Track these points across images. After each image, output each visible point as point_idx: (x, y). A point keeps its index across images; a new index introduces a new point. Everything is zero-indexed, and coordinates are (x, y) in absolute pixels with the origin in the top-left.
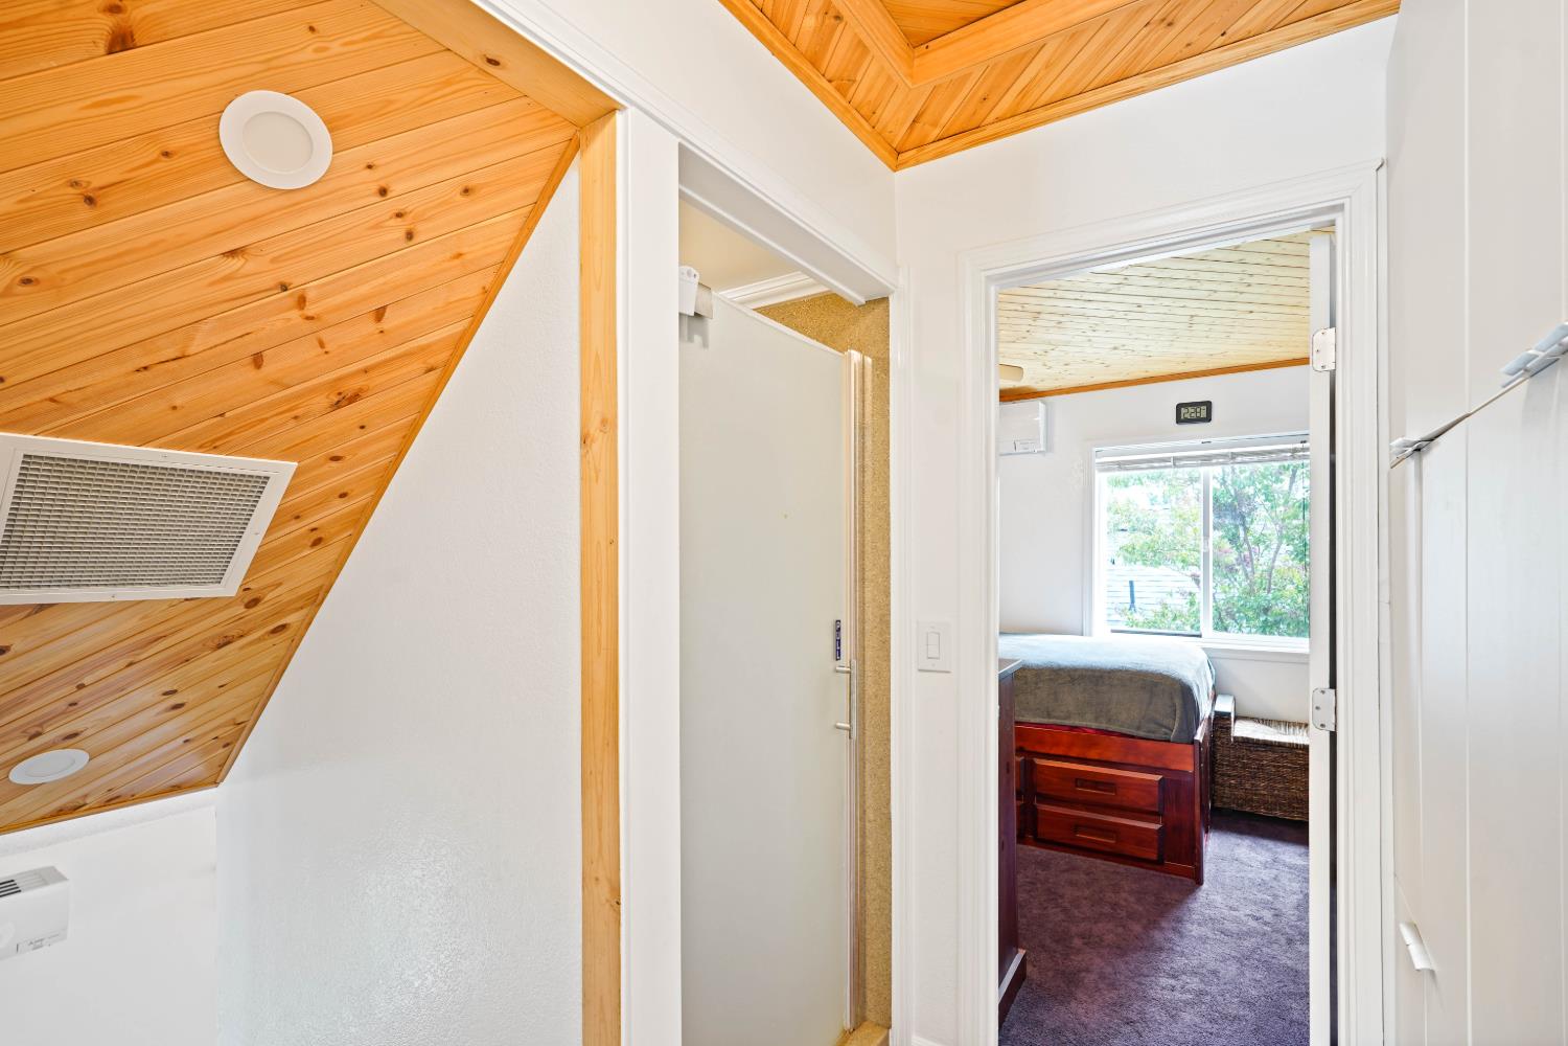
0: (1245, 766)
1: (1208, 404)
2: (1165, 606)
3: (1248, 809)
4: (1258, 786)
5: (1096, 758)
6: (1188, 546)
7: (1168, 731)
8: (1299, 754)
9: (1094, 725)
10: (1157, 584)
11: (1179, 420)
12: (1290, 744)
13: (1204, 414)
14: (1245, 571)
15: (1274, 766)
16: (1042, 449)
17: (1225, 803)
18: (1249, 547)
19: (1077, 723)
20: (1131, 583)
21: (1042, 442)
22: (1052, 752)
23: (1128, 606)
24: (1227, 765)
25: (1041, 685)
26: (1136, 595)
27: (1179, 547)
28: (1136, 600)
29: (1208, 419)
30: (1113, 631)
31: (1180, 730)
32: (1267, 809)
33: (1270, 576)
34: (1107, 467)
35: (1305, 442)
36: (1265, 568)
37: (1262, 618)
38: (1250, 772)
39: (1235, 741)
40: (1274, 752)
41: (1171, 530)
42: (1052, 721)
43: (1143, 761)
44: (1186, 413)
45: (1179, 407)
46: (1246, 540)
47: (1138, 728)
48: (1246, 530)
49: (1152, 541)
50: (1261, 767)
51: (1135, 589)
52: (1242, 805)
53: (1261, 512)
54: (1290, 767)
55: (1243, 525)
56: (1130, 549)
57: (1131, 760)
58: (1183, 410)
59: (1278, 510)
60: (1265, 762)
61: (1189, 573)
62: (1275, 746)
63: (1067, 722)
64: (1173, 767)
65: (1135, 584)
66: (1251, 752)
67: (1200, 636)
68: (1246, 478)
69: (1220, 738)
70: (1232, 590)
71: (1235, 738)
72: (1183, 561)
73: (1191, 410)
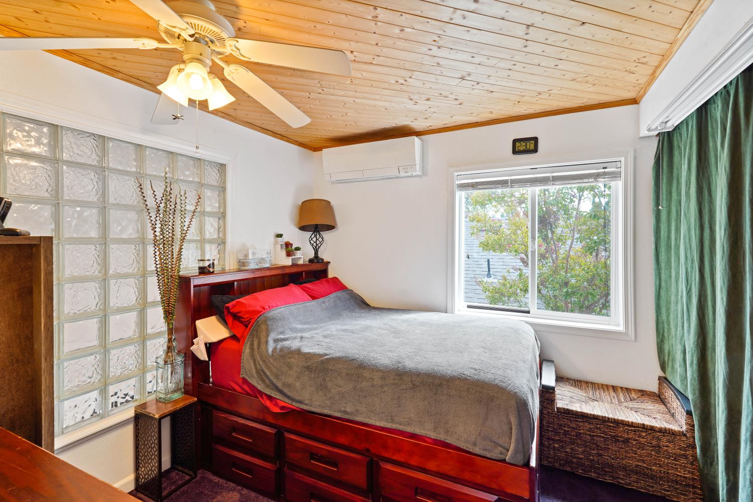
0: (566, 433)
1: (535, 139)
2: (505, 279)
3: (568, 469)
4: (576, 451)
5: (435, 469)
6: (518, 243)
7: (504, 451)
8: (610, 426)
9: (433, 435)
10: (502, 260)
11: (515, 152)
12: (603, 417)
13: (532, 147)
14: (552, 258)
15: (590, 435)
16: (418, 173)
17: (549, 462)
18: (554, 243)
19: (418, 431)
20: (488, 261)
21: (418, 167)
22: (395, 458)
23: (486, 273)
24: (552, 431)
25: (385, 389)
26: (491, 267)
27: (513, 242)
28: (491, 270)
29: (535, 150)
30: (469, 307)
31: (516, 452)
32: (584, 470)
33: (567, 261)
34: (463, 187)
35: (606, 168)
36: (564, 256)
37: (565, 290)
38: (571, 439)
39: (558, 412)
40: (590, 423)
41: (508, 232)
42: (394, 426)
43: (479, 479)
44: (521, 146)
45: (515, 141)
46: (552, 238)
47: (475, 444)
48: (553, 232)
49: (498, 239)
50: (578, 435)
51: (491, 263)
52: (563, 465)
53: (561, 222)
54: (603, 437)
55: (551, 229)
56: (486, 244)
57: (467, 476)
58: (518, 144)
59: (571, 220)
60: (582, 431)
61: (519, 257)
62: (591, 418)
63: (409, 429)
64: (509, 491)
65: (491, 260)
66: (571, 421)
67: (528, 312)
68: (553, 200)
69: (546, 408)
70: (544, 268)
71: (557, 408)
72: (516, 251)
73: (523, 144)
